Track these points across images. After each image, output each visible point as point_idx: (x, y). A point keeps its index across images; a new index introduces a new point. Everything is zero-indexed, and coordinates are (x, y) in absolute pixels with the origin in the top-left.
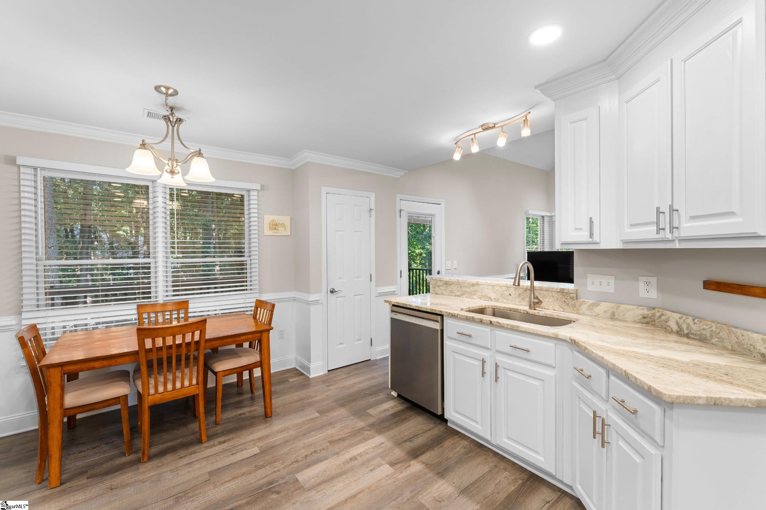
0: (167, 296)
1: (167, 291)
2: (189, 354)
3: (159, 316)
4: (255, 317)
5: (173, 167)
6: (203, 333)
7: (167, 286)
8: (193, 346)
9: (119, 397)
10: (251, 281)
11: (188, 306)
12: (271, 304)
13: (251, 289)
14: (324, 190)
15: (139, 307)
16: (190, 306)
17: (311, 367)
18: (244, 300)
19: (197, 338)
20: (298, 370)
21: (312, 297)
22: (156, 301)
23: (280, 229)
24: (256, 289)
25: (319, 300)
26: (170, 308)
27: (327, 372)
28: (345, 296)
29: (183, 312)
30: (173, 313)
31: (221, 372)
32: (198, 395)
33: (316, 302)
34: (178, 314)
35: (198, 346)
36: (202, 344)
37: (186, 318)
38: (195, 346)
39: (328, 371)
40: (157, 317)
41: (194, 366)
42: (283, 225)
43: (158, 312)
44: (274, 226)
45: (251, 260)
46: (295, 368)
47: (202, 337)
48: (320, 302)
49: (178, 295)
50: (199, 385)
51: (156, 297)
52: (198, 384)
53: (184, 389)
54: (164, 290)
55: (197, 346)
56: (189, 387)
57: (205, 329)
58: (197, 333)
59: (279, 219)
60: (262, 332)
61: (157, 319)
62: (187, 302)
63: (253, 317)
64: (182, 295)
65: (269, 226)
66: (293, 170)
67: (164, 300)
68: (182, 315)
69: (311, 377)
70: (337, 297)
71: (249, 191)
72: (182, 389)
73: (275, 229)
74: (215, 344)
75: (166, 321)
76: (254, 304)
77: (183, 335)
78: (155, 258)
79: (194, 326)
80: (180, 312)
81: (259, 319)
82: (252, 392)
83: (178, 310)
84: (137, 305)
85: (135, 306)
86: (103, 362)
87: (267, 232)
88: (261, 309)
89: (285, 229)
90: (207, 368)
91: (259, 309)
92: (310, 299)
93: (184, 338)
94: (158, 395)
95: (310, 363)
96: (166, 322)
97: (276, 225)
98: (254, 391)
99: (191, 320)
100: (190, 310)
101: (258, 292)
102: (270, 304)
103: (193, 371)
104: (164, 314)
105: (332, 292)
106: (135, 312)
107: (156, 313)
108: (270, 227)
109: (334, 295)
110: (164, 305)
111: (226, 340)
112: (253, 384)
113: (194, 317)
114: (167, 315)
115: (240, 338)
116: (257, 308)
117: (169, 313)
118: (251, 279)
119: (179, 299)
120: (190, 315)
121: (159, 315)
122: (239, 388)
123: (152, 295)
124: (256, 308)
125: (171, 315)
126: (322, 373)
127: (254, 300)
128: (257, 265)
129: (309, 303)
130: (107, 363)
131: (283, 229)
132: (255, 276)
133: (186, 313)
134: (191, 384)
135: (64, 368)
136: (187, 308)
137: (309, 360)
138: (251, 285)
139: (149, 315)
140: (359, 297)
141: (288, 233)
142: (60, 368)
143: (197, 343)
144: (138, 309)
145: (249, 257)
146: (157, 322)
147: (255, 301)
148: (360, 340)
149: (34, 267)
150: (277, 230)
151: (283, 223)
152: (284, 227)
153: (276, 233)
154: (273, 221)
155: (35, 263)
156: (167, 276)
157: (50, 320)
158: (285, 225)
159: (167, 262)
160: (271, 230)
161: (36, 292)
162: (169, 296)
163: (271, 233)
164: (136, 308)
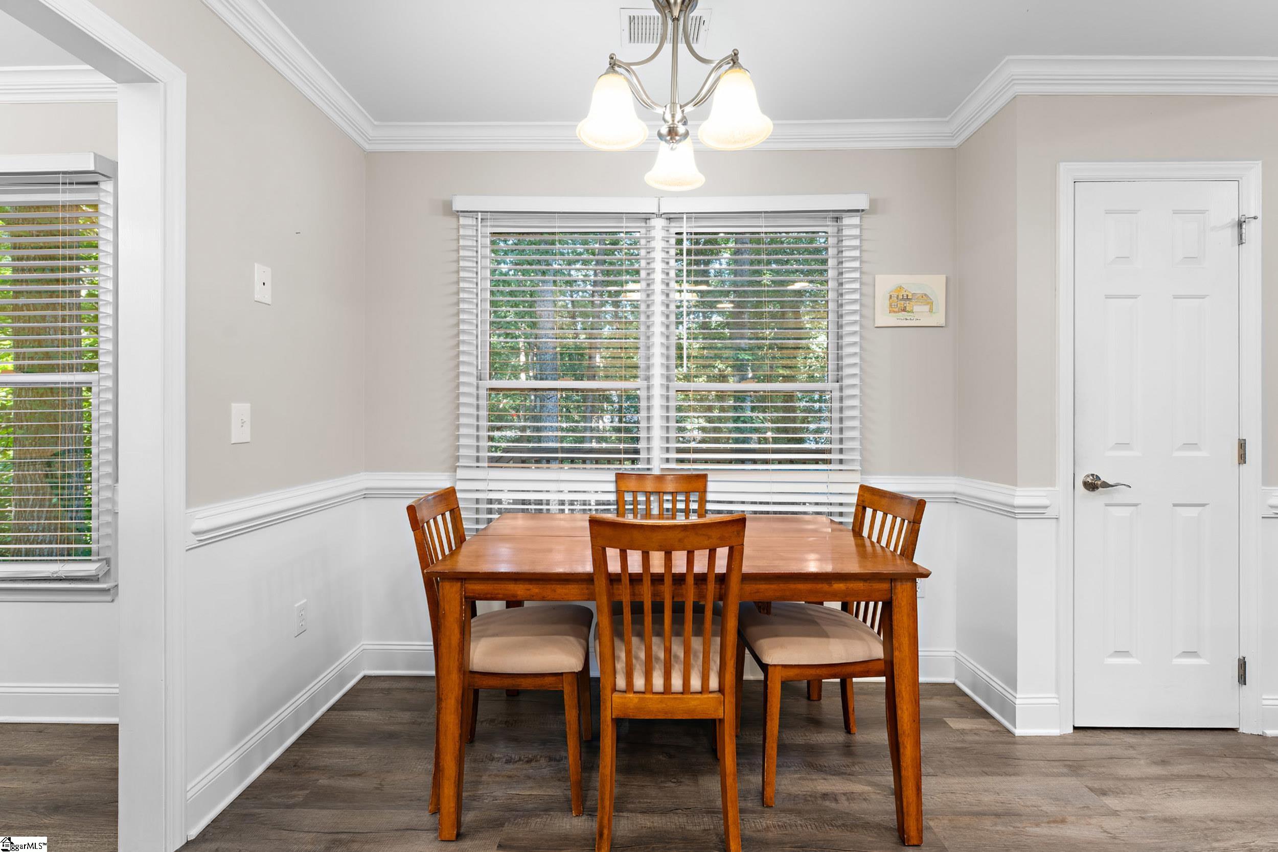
0: (668, 460)
1: (668, 450)
2: (702, 603)
3: (654, 501)
4: (857, 531)
5: (673, 121)
6: (735, 554)
7: (668, 440)
8: (711, 587)
9: (562, 674)
11: (705, 487)
12: (912, 500)
13: (841, 461)
14: (1067, 171)
15: (620, 477)
16: (711, 486)
17: (1017, 701)
18: (825, 485)
19: (721, 566)
20: (965, 695)
21: (1023, 496)
22: (648, 469)
23: (915, 308)
24: (853, 460)
25: (1046, 507)
26: (670, 487)
27: (1071, 730)
28: (1135, 505)
29: (696, 499)
30: (678, 498)
31: (778, 668)
32: (721, 721)
33: (1037, 512)
34: (687, 501)
35: (723, 586)
36: (734, 584)
37: (702, 512)
38: (718, 586)
39: (1075, 728)
40: (648, 502)
41: (714, 635)
42: (925, 299)
43: (651, 493)
44: (902, 302)
45: (841, 389)
46: (954, 684)
47: (735, 565)
48: (1049, 513)
49: (688, 461)
50: (724, 695)
51: (649, 461)
52: (721, 690)
53: (690, 696)
54: (661, 447)
55: (721, 589)
56: (701, 693)
57: (743, 545)
58: (722, 553)
59: (912, 283)
60: (895, 580)
61: (648, 507)
62: (705, 477)
63: (853, 530)
64: (695, 461)
65: (887, 303)
66: (953, 151)
67: (662, 469)
68: (694, 506)
69: (1019, 732)
70: (1107, 505)
71: (837, 216)
72: (685, 696)
73: (904, 310)
74: (767, 591)
75: (665, 513)
76: (854, 500)
77: (688, 552)
78: (648, 378)
79: (715, 533)
80: (691, 499)
81: (870, 537)
82: (848, 729)
83: (687, 493)
84: (616, 474)
85: (613, 477)
86: (531, 587)
87: (884, 318)
88: (875, 511)
89: (931, 311)
90: (744, 643)
91: (869, 511)
92: (1017, 501)
93: (690, 562)
94: (631, 695)
95: (1015, 689)
96: (665, 516)
97: (908, 299)
98: (854, 729)
99: (710, 518)
100: (710, 497)
101: (858, 468)
102: (907, 501)
103: (711, 651)
104: (661, 497)
105: (1092, 485)
106: (612, 487)
107: (648, 494)
108: (891, 305)
109: (1099, 497)
110: (660, 478)
111: (792, 586)
112: (850, 710)
113: (719, 512)
114: (668, 500)
115: (830, 584)
116: (864, 508)
117: (669, 497)
118: (841, 436)
119: (689, 469)
120: (709, 506)
121: (652, 498)
122: (812, 703)
123: (643, 455)
124: (860, 508)
125: (674, 502)
126: (1055, 732)
127: (856, 489)
128: (856, 402)
129: (1010, 512)
130: (537, 591)
131: (927, 308)
132: (853, 428)
133: (703, 501)
134: (705, 689)
135: (466, 585)
136: (704, 492)
137: (1012, 682)
138: (841, 451)
139: (635, 497)
140: (1194, 512)
141: (938, 318)
142: (459, 584)
143: (722, 579)
144: (616, 481)
145: (838, 382)
146: (648, 514)
147: (857, 491)
148: (1193, 654)
149: (473, 390)
150: (909, 312)
151: (925, 295)
152: (928, 304)
153: (906, 319)
154: (899, 289)
155: (475, 384)
156: (668, 417)
157: (492, 486)
158: (931, 299)
159: (668, 388)
160: (894, 312)
161: (475, 433)
162: (670, 461)
163: (892, 320)
164: (614, 479)
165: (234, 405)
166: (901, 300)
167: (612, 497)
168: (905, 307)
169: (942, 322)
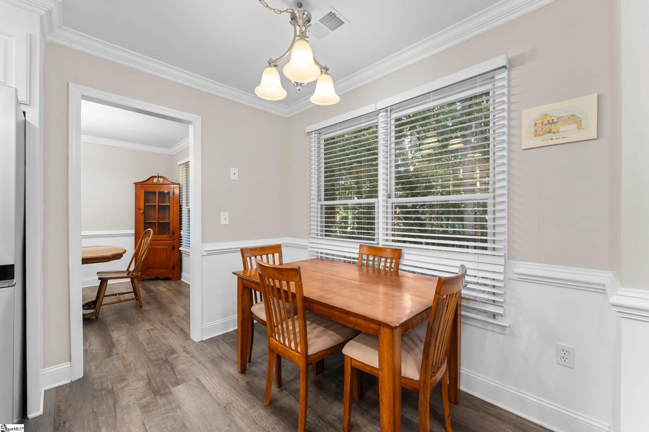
1: (387, 234)
10: (494, 234)
13: (494, 249)
15: (361, 246)
22: (377, 244)
23: (562, 129)
24: (502, 249)
26: (385, 254)
29: (396, 262)
30: (387, 260)
34: (391, 263)
40: (374, 260)
42: (573, 119)
44: (548, 126)
45: (494, 198)
50: (300, 356)
51: (378, 240)
53: (290, 351)
54: (384, 233)
59: (559, 108)
60: (380, 325)
61: (373, 263)
62: (400, 251)
64: (398, 241)
65: (533, 129)
67: (384, 244)
73: (550, 132)
78: (378, 197)
80: (393, 262)
83: (392, 258)
87: (530, 141)
89: (580, 126)
97: (553, 122)
104: (380, 259)
106: (358, 251)
107: (374, 256)
108: (536, 130)
110: (382, 249)
117: (384, 260)
118: (494, 231)
123: (376, 237)
128: (504, 207)
131: (574, 126)
132: (502, 226)
136: (399, 258)
138: (494, 242)
139: (368, 257)
141: (588, 133)
142: (241, 279)
144: (360, 249)
145: (493, 193)
149: (315, 206)
150: (555, 133)
151: (573, 115)
152: (576, 122)
153: (552, 139)
154: (544, 117)
155: (316, 203)
156: (387, 217)
157: (320, 246)
158: (579, 118)
159: (387, 202)
160: (540, 135)
161: (316, 224)
162: (388, 240)
163: (538, 142)
164: (359, 247)
165: (221, 213)
166: (546, 125)
167: (357, 256)
168: (551, 130)
169: (594, 135)
